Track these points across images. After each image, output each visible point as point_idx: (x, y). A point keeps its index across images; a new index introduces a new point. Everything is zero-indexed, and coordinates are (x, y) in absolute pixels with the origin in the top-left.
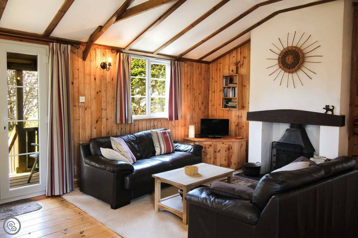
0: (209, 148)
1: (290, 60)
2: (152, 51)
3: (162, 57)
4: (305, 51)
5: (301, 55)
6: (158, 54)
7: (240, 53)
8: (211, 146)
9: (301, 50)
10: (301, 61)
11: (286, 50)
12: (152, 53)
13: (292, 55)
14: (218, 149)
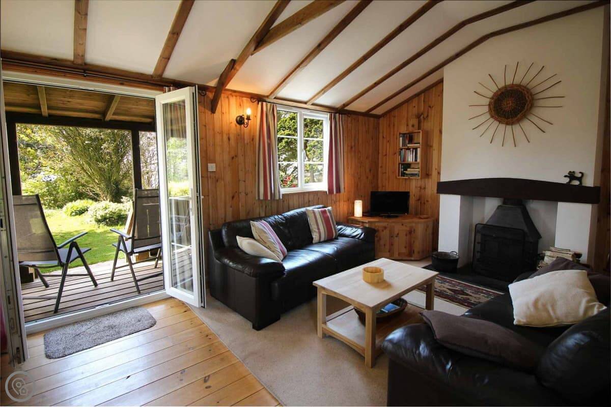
0: (383, 231)
1: (508, 105)
2: (305, 99)
3: (318, 108)
4: (534, 91)
5: (528, 97)
6: (313, 104)
7: (424, 101)
8: (385, 228)
9: (528, 89)
10: (528, 105)
11: (503, 90)
12: (306, 103)
13: (513, 97)
14: (396, 233)
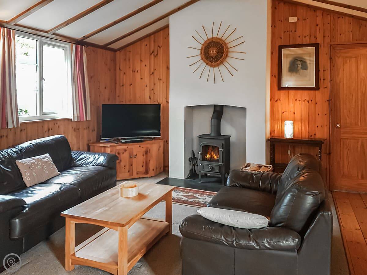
0: (123, 153)
1: (213, 53)
5: (225, 49)
6: (54, 34)
7: (154, 41)
8: (125, 150)
10: (225, 55)
11: (211, 41)
12: (47, 32)
13: (216, 47)
14: (135, 154)
